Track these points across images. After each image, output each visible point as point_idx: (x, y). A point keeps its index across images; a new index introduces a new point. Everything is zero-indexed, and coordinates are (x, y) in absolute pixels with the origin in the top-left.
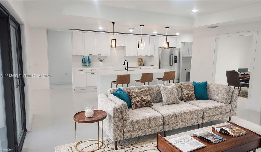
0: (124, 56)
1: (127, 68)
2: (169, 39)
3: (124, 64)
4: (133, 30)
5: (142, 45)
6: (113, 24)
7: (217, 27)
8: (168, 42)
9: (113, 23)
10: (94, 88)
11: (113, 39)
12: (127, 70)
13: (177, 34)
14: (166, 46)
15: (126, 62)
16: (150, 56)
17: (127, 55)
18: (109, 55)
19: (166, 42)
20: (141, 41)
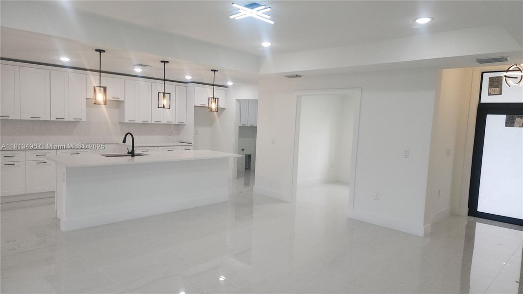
0: (120, 123)
1: (133, 150)
2: (219, 93)
3: (124, 141)
4: (141, 69)
5: (165, 102)
6: (100, 53)
7: (300, 76)
8: (217, 99)
9: (100, 51)
10: (49, 197)
11: (100, 87)
12: (132, 154)
13: (230, 84)
14: (214, 106)
15: (129, 138)
16: (177, 123)
17: (127, 121)
18: (84, 119)
19: (214, 98)
20: (164, 93)
